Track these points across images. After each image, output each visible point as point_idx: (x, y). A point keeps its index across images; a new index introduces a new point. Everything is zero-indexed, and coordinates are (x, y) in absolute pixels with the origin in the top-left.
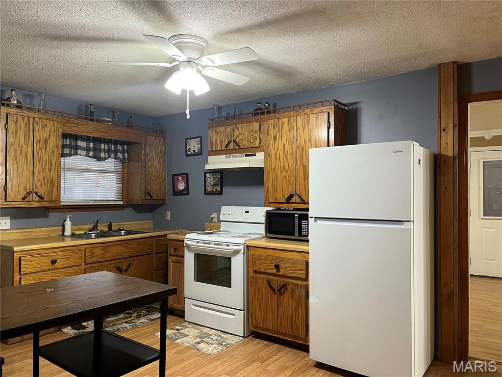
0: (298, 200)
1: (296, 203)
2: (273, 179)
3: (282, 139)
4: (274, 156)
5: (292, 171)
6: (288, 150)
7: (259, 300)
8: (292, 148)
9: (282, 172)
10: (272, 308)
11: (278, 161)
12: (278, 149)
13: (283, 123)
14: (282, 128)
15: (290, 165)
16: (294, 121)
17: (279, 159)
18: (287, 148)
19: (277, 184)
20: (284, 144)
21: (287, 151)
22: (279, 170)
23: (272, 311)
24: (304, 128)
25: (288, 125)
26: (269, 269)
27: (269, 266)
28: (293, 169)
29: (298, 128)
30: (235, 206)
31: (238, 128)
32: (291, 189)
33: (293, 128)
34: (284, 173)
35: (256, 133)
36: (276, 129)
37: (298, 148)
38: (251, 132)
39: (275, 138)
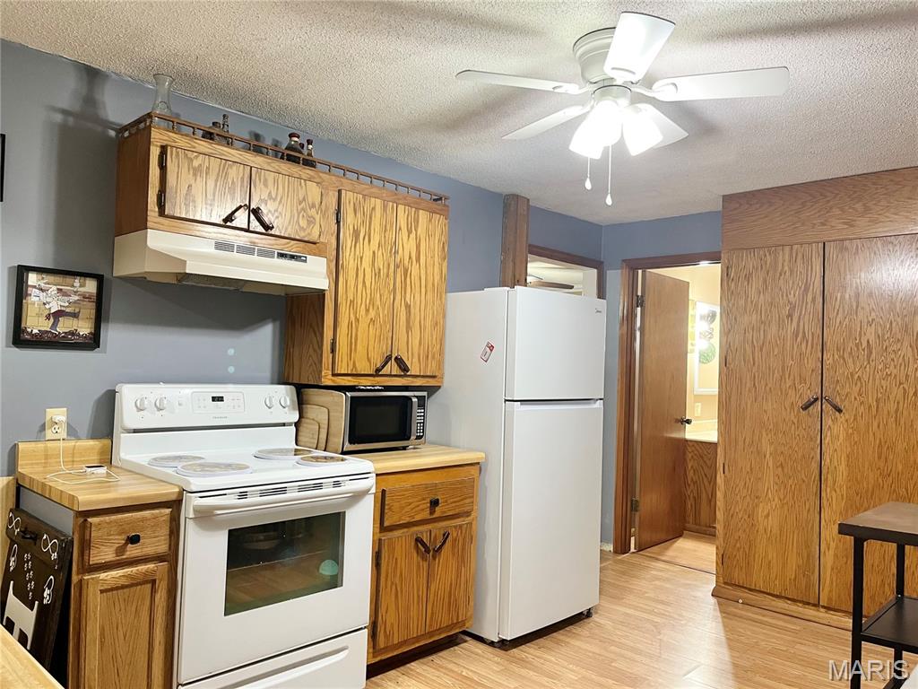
0: (396, 370)
1: (390, 376)
2: (350, 324)
3: (369, 241)
4: (352, 273)
5: (386, 312)
6: (381, 267)
7: (394, 587)
8: (389, 265)
9: (367, 311)
10: (418, 590)
11: (360, 286)
12: (361, 258)
13: (374, 209)
14: (371, 218)
15: (384, 299)
16: (393, 212)
17: (364, 282)
18: (380, 263)
19: (356, 335)
20: (374, 252)
21: (380, 270)
22: (363, 306)
23: (418, 596)
24: (410, 232)
25: (382, 216)
26: (418, 513)
27: (418, 506)
28: (389, 308)
29: (400, 229)
30: (166, 382)
31: (266, 180)
32: (384, 348)
33: (391, 226)
34: (372, 314)
35: (313, 210)
36: (358, 215)
37: (398, 267)
38: (300, 203)
39: (356, 233)
